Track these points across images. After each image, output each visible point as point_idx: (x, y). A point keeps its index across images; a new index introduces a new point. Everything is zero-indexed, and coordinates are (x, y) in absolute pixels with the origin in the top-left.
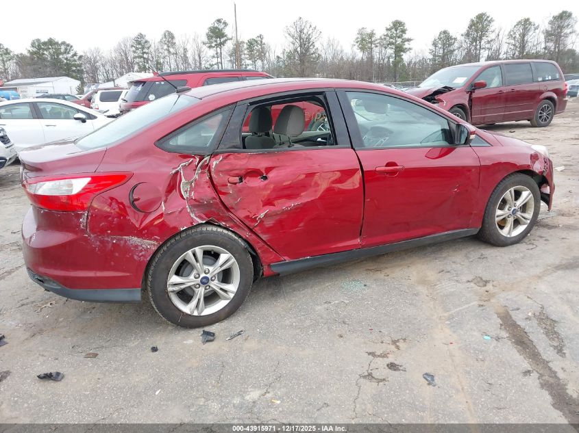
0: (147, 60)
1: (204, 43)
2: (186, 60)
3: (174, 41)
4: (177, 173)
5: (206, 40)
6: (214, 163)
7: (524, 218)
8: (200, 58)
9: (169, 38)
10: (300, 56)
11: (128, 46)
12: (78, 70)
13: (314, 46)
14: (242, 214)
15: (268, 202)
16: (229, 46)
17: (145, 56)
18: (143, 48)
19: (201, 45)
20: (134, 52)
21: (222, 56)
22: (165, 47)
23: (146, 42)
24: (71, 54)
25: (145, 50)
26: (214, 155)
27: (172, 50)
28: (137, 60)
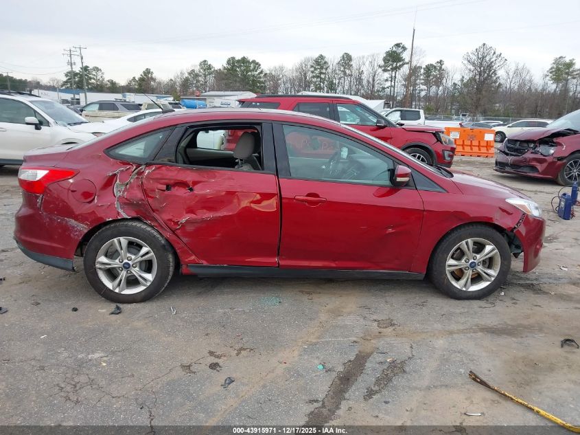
0: (323, 80)
1: (380, 67)
2: (360, 82)
3: (352, 63)
4: (115, 175)
5: (382, 63)
6: (147, 172)
7: (487, 274)
8: (374, 80)
9: (347, 60)
10: (478, 85)
11: (309, 66)
12: (262, 86)
13: (496, 74)
14: (166, 216)
15: (190, 210)
16: (405, 70)
17: (323, 76)
18: (322, 68)
19: (376, 68)
20: (312, 72)
21: (396, 80)
22: (342, 69)
23: (325, 63)
24: (258, 71)
25: (324, 71)
26: (148, 165)
27: (348, 72)
28: (314, 80)
